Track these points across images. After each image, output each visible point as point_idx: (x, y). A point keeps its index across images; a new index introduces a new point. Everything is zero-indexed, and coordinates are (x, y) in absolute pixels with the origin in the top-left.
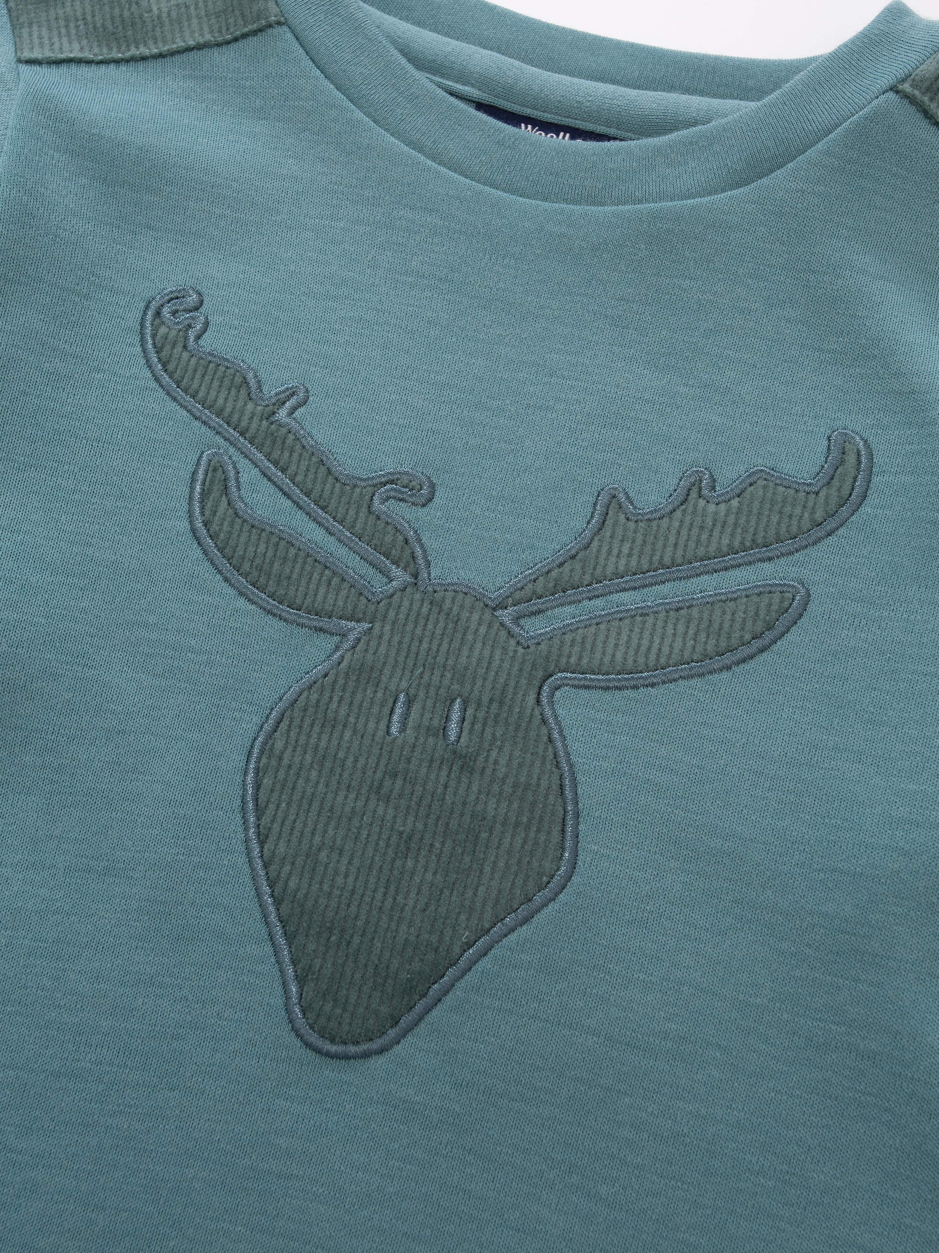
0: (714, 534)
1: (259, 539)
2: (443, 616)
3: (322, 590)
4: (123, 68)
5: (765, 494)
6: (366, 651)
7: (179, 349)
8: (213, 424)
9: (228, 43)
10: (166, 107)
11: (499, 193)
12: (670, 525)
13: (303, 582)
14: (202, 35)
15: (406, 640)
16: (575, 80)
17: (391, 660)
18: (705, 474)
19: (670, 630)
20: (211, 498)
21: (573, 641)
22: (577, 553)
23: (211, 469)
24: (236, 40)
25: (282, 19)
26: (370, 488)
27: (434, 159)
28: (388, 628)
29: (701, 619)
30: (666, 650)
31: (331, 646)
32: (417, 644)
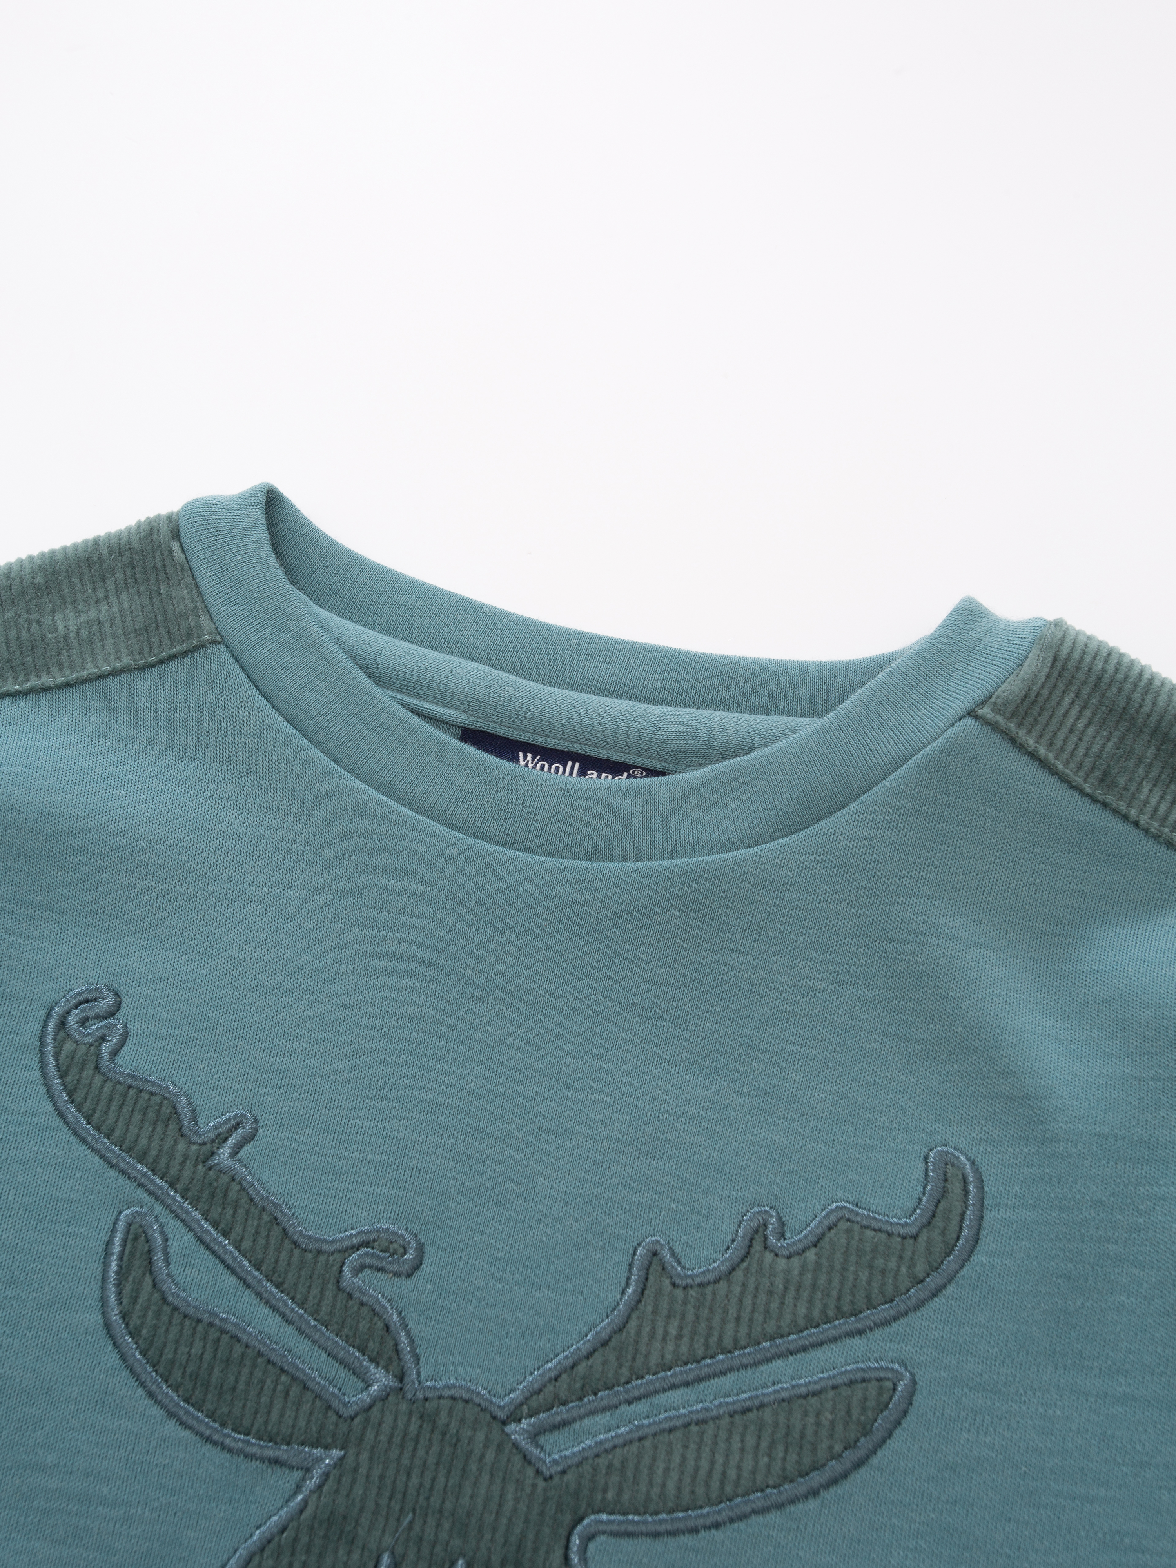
0: (786, 1302)
1: (193, 1335)
2: (437, 1436)
3: (278, 1405)
4: (21, 703)
5: (849, 1242)
6: (337, 1491)
7: (89, 1072)
8: (134, 1173)
9: (152, 666)
10: (74, 752)
11: (494, 847)
12: (729, 1291)
13: (253, 1393)
14: (118, 658)
15: (391, 1472)
16: (584, 696)
17: (370, 1505)
18: (772, 1216)
19: (736, 1445)
20: (131, 1279)
21: (610, 1466)
22: (610, 1338)
23: (130, 1237)
24: (161, 662)
25: (218, 638)
26: (339, 1255)
27: (410, 806)
28: (364, 1456)
29: (776, 1424)
30: (732, 1474)
31: (290, 1486)
32: (404, 1478)
